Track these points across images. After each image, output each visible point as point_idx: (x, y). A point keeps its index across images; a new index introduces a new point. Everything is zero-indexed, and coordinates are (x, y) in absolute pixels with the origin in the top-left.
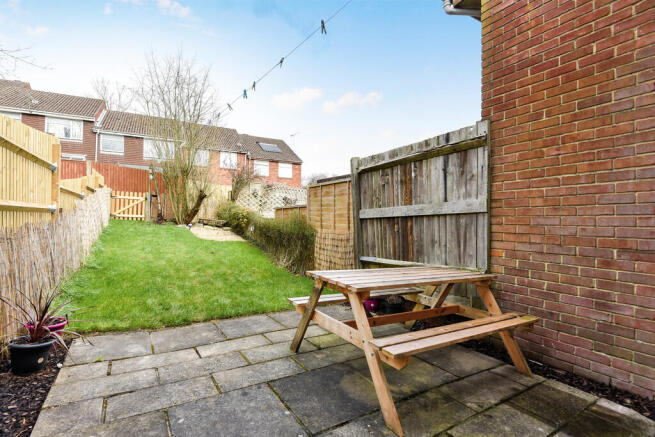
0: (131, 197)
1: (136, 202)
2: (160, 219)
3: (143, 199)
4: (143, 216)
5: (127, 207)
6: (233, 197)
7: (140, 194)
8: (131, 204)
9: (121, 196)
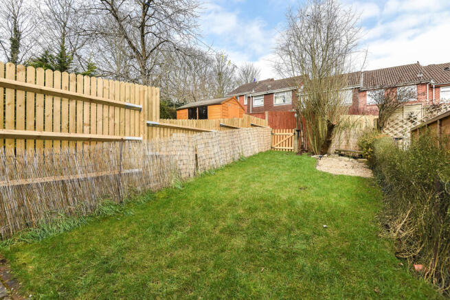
0: (284, 133)
1: (288, 137)
2: (303, 150)
3: (292, 134)
4: (292, 148)
5: (282, 141)
6: (380, 126)
7: (290, 130)
8: (285, 139)
9: (278, 133)
